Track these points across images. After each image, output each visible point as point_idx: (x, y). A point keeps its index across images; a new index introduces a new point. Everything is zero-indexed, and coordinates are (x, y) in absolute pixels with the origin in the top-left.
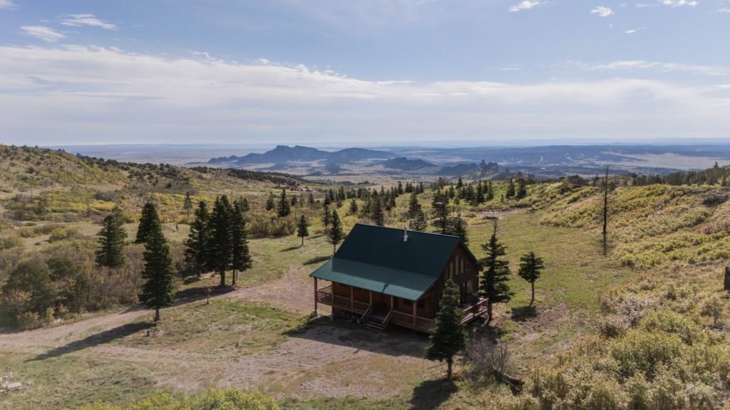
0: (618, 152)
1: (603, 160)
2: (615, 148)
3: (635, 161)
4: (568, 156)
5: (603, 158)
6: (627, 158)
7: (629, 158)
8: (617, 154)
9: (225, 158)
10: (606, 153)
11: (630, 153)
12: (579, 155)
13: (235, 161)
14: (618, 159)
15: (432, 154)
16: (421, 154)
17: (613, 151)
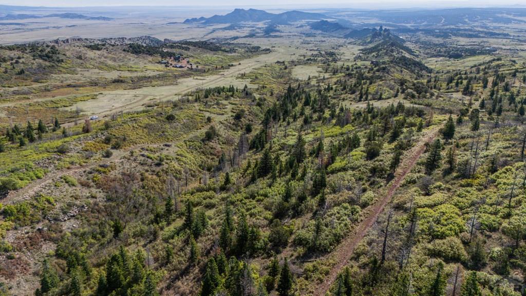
0: (511, 15)
1: (495, 22)
2: (509, 11)
3: (523, 23)
4: (467, 18)
5: (497, 20)
6: (516, 20)
7: (518, 20)
8: (509, 17)
9: (196, 19)
10: (500, 15)
11: (520, 16)
12: (476, 17)
13: (203, 21)
14: (508, 21)
15: (357, 15)
16: (348, 15)
17: (507, 14)
